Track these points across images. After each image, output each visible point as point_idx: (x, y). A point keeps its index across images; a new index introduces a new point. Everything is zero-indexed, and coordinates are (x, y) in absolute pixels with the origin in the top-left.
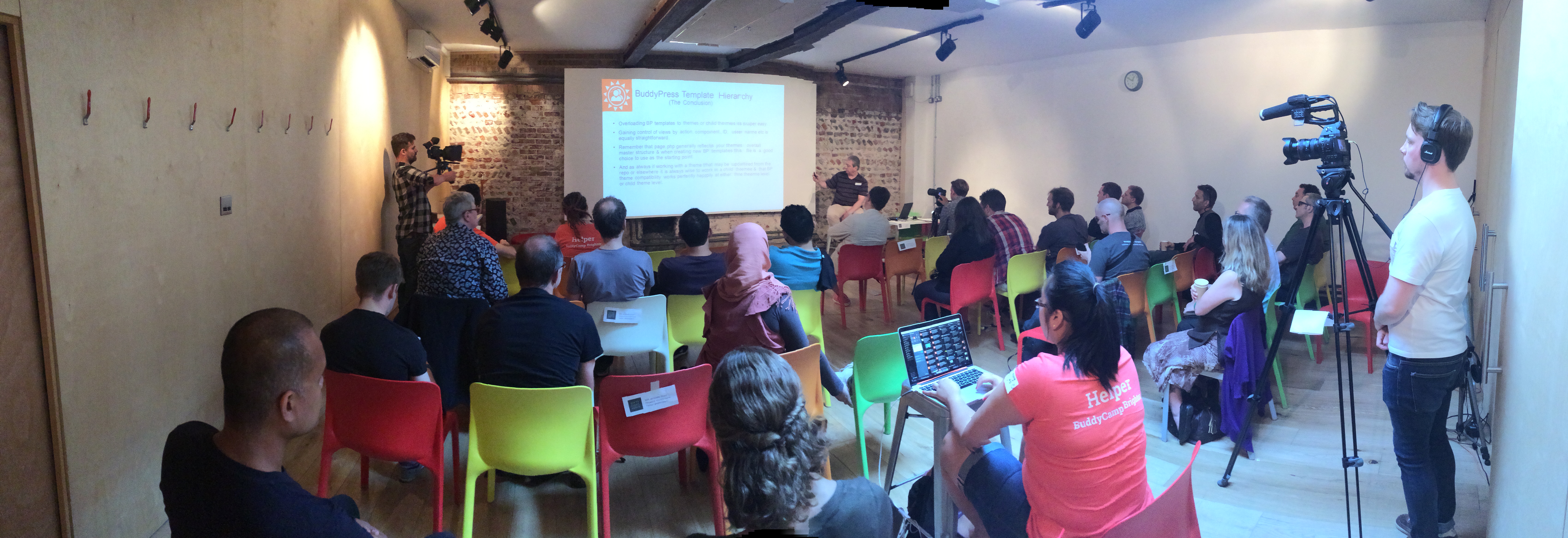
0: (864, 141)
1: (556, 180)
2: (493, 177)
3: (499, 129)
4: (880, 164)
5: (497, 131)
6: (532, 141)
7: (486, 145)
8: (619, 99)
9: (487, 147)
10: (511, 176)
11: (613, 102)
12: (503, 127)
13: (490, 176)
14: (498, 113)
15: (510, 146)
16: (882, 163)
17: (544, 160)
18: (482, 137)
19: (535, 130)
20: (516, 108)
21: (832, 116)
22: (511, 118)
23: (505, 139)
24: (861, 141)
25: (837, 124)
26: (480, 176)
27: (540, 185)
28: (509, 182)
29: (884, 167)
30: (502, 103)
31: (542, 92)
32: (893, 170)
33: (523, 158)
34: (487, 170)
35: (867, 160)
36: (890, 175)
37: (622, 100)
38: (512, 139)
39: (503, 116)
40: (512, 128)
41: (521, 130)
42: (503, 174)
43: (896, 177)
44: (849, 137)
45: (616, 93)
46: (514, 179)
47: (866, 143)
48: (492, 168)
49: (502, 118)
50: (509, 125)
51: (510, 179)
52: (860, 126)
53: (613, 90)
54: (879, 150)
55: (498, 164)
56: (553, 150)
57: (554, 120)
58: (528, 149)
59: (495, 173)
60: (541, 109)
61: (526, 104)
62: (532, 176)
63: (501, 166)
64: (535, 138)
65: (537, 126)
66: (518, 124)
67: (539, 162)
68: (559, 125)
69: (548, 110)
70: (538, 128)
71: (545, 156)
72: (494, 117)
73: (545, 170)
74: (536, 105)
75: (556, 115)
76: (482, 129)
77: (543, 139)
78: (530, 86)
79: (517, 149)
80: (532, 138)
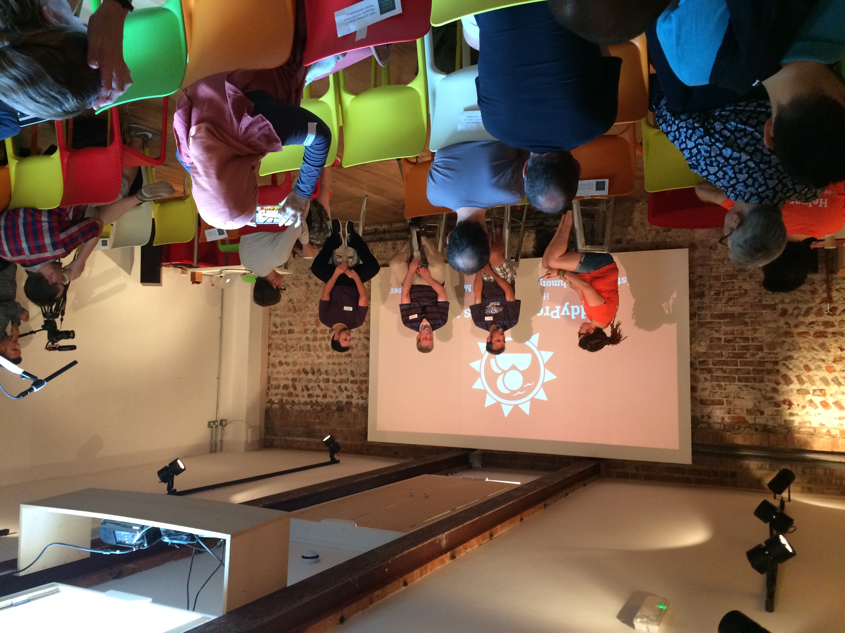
0: (313, 373)
2: (811, 308)
3: (801, 382)
4: (294, 345)
5: (805, 379)
6: (745, 364)
7: (823, 357)
9: (822, 355)
10: (779, 310)
12: (795, 386)
13: (815, 310)
14: (804, 407)
15: (781, 357)
16: (292, 347)
18: (830, 370)
19: (740, 380)
20: (770, 413)
21: (351, 403)
22: (781, 398)
23: (791, 366)
24: (316, 374)
25: (345, 393)
28: (783, 302)
29: (290, 343)
30: (797, 420)
31: (728, 433)
32: (278, 339)
33: (757, 338)
34: (822, 319)
35: (309, 350)
36: (282, 332)
38: (776, 367)
39: (795, 403)
40: (778, 383)
41: (762, 381)
42: (792, 314)
43: (273, 329)
44: (331, 378)
46: (773, 307)
47: (310, 372)
48: (813, 323)
49: (795, 399)
50: (783, 388)
51: (780, 306)
52: (318, 392)
54: (295, 364)
55: (802, 329)
56: (710, 352)
57: (707, 393)
58: (751, 352)
59: (807, 313)
60: (730, 410)
61: (755, 418)
62: (743, 312)
63: (796, 326)
64: (739, 367)
65: (736, 385)
66: (769, 389)
67: (732, 333)
68: (700, 386)
69: (717, 408)
70: (734, 383)
71: (723, 342)
72: (811, 401)
73: (722, 321)
74: (738, 416)
75: (707, 400)
76: (833, 383)
77: (725, 367)
78: (748, 443)
79: (768, 351)
80: (744, 367)
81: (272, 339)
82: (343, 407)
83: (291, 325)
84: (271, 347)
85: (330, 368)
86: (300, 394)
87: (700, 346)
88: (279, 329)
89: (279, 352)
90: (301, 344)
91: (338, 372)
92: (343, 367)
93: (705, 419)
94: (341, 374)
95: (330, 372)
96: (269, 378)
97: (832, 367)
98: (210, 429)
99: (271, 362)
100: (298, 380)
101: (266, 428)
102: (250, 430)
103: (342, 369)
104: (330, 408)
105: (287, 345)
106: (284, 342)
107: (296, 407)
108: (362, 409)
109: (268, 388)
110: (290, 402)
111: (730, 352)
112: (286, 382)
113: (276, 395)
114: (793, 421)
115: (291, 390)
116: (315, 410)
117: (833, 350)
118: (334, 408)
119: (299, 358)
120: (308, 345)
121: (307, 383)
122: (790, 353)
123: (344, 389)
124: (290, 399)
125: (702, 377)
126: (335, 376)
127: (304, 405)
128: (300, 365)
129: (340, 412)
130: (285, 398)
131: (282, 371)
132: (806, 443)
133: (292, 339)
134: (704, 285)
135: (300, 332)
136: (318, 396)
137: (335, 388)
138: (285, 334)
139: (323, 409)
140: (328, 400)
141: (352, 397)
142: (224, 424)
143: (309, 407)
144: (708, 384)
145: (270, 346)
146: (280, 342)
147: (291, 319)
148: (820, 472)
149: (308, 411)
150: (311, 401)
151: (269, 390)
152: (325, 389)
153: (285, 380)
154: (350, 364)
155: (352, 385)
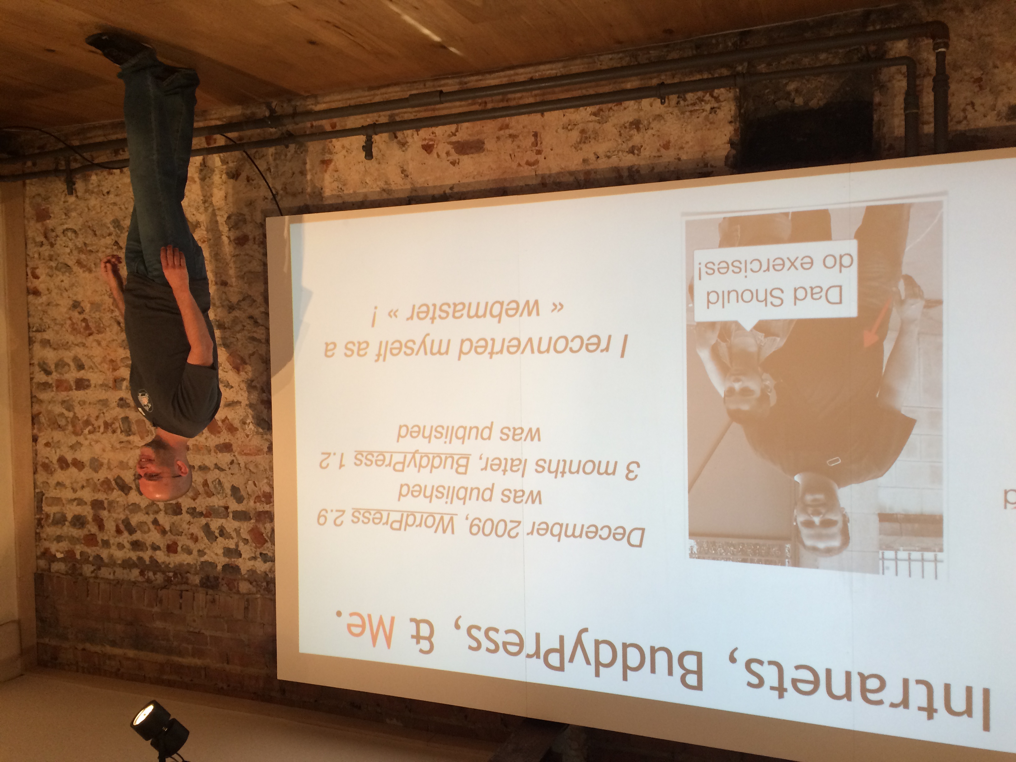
4: (93, 420)
16: (87, 423)
21: (236, 569)
25: (221, 542)
29: (81, 413)
32: (53, 402)
35: (128, 431)
36: (61, 385)
43: (41, 377)
44: (185, 502)
52: (154, 537)
54: (96, 465)
81: (41, 402)
82: (216, 578)
83: (81, 367)
84: (39, 423)
86: (112, 541)
89: (57, 435)
90: (108, 417)
91: (201, 489)
92: (211, 477)
94: (210, 494)
96: (39, 498)
99: (40, 459)
100: (106, 505)
101: (41, 619)
103: (209, 482)
104: (187, 579)
105: (75, 417)
106: (68, 410)
107: (105, 573)
108: (262, 584)
109: (39, 524)
110: (91, 559)
112: (78, 510)
113: (59, 539)
115: (94, 529)
116: (149, 581)
118: (196, 580)
119: (104, 450)
120: (126, 419)
121: (127, 512)
123: (217, 534)
124: (91, 551)
126: (194, 500)
127: (124, 568)
128: (109, 468)
129: (210, 592)
130: (79, 549)
131: (67, 483)
133: (84, 402)
135: (104, 386)
136: (155, 548)
137: (196, 530)
138: (69, 389)
139: (168, 580)
140: (181, 559)
145: (35, 419)
146: (58, 409)
147: (80, 352)
150: (140, 559)
151: (42, 527)
152: (171, 531)
153: (75, 503)
154: (230, 468)
155: (236, 524)
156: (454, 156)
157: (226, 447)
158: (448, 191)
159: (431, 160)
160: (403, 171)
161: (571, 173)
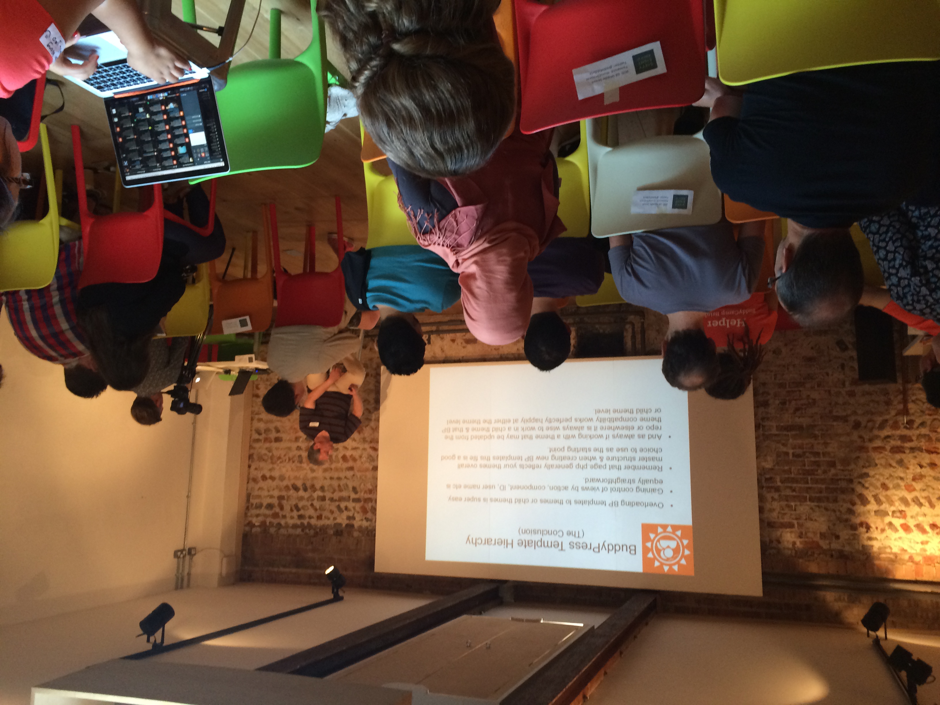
0: (305, 490)
1: (768, 419)
2: (886, 421)
3: (879, 502)
4: (282, 456)
5: (883, 499)
6: (817, 482)
7: (902, 475)
8: (664, 543)
9: (900, 472)
10: (851, 423)
11: (673, 539)
12: (873, 506)
13: (891, 422)
14: (883, 530)
15: (856, 475)
16: (279, 458)
17: (791, 451)
18: (910, 489)
19: (811, 500)
20: (847, 537)
21: (352, 526)
22: (858, 521)
23: (867, 485)
24: (309, 490)
25: (345, 514)
26: (910, 423)
27: (797, 409)
28: (855, 413)
29: (276, 453)
30: (876, 545)
31: (801, 560)
32: (261, 448)
33: (829, 453)
34: (898, 432)
35: (301, 462)
36: (266, 440)
37: (658, 541)
38: (851, 486)
39: (872, 525)
40: (854, 504)
41: (835, 501)
42: (866, 427)
43: (256, 436)
44: (328, 495)
45: (669, 553)
46: (845, 419)
47: (301, 488)
48: (888, 437)
49: (874, 521)
50: (859, 508)
52: (311, 512)
53: (674, 557)
54: (282, 478)
55: (878, 443)
56: (777, 467)
57: (775, 514)
58: (822, 468)
59: (881, 427)
60: (802, 533)
61: (830, 543)
62: (812, 424)
63: (871, 440)
64: (810, 485)
65: (808, 505)
66: (843, 510)
67: (801, 447)
68: (768, 506)
69: (788, 532)
70: (805, 503)
71: (791, 457)
72: (890, 524)
73: (789, 433)
74: (811, 540)
75: (774, 522)
76: (913, 503)
77: (794, 485)
78: (823, 571)
79: (842, 468)
80: (815, 486)
81: (254, 448)
82: (342, 531)
83: (278, 431)
84: (253, 458)
85: (327, 483)
86: (287, 515)
87: (766, 461)
88: (264, 436)
89: (262, 464)
90: (291, 455)
91: (337, 488)
92: (342, 483)
93: (774, 544)
94: (341, 490)
95: (326, 488)
96: (249, 496)
97: (912, 485)
98: (176, 560)
99: (251, 476)
100: (286, 497)
101: (244, 557)
102: (225, 560)
103: (341, 485)
104: (326, 532)
105: (273, 455)
106: (269, 452)
107: (283, 531)
108: (366, 532)
109: (247, 508)
110: (275, 525)
111: (799, 468)
112: (269, 501)
113: (257, 516)
114: (872, 546)
115: (277, 510)
116: (306, 534)
117: (911, 467)
118: (332, 532)
119: (287, 471)
120: (300, 456)
121: (297, 501)
122: (865, 470)
123: (344, 509)
124: (275, 521)
125: (769, 496)
126: (333, 493)
127: (293, 528)
128: (289, 480)
129: (339, 537)
130: (268, 520)
131: (265, 487)
132: (888, 571)
133: (279, 448)
134: (768, 394)
135: (290, 441)
136: (310, 517)
137: (333, 507)
138: (271, 442)
139: (316, 534)
140: (324, 522)
141: (353, 518)
142: (193, 552)
143: (299, 531)
144: (775, 505)
145: (251, 457)
146: (264, 451)
147: (278, 424)
148: (904, 603)
149: (298, 536)
150: (302, 524)
151: (249, 510)
152: (320, 508)
153: (269, 498)
154: (352, 478)
155: (354, 504)
156: (464, 344)
157: (351, 469)
158: (461, 358)
159: (454, 345)
160: (442, 349)
161: (513, 354)
